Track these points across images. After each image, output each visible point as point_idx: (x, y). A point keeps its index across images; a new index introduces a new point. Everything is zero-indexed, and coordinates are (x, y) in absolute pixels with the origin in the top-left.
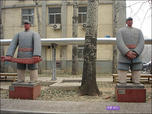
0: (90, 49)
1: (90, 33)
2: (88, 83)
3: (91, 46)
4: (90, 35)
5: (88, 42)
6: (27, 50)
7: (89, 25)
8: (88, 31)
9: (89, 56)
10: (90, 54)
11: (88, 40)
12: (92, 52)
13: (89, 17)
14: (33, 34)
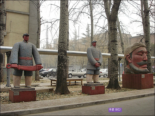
0: (64, 59)
1: (64, 48)
2: (63, 85)
3: (64, 57)
4: (64, 49)
5: (62, 54)
6: (30, 59)
7: (63, 41)
8: (63, 46)
9: (64, 64)
10: (64, 63)
11: (62, 52)
12: (65, 62)
13: (63, 35)
14: (32, 46)
